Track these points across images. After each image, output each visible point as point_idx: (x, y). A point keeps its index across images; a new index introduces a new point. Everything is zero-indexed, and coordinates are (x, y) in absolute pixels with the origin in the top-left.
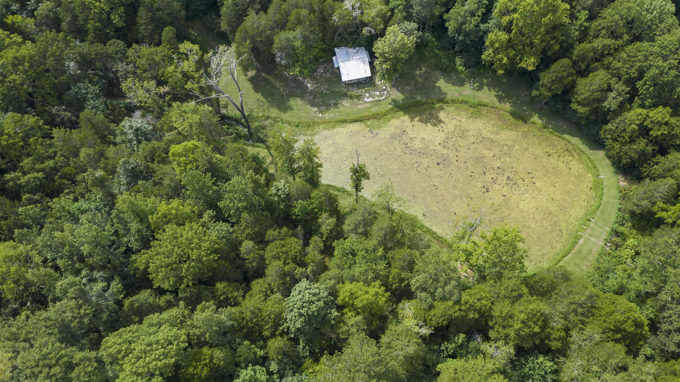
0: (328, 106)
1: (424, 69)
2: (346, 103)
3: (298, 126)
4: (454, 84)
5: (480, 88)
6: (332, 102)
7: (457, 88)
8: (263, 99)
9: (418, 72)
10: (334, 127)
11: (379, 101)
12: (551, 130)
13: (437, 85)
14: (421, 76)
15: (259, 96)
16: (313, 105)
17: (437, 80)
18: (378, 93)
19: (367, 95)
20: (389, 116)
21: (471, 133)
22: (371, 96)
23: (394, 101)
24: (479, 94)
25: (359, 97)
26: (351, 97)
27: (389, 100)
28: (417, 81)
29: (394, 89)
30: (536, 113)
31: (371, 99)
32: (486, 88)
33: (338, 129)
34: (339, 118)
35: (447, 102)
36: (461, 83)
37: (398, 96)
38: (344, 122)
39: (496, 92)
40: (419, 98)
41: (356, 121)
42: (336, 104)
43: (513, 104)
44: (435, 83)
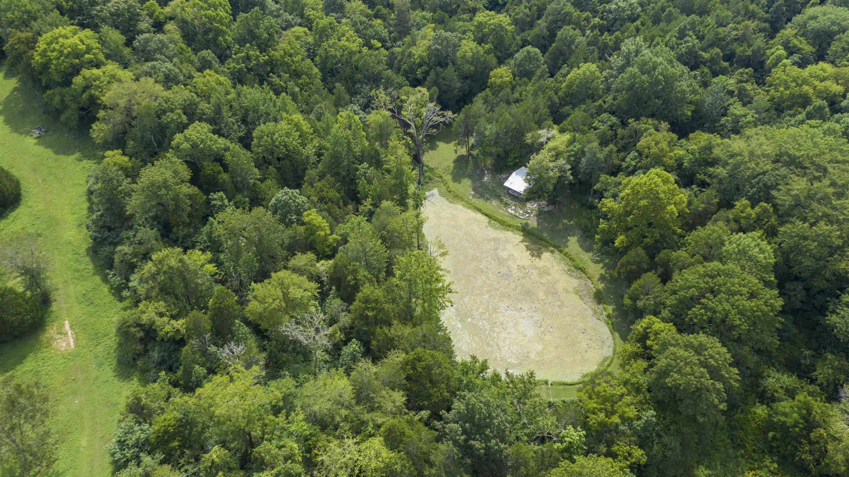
0: (482, 196)
1: (572, 223)
2: (495, 203)
3: (450, 192)
4: (581, 246)
5: (597, 262)
6: (487, 196)
7: (580, 250)
8: (452, 168)
9: (565, 221)
10: (469, 208)
11: (517, 217)
12: (610, 322)
13: (569, 238)
14: (564, 224)
15: (452, 165)
16: (474, 190)
17: (573, 235)
18: (521, 212)
19: (513, 208)
20: (511, 229)
21: (549, 278)
22: (515, 210)
23: (527, 224)
24: (592, 265)
25: (507, 205)
26: (501, 201)
27: (524, 222)
28: (558, 225)
29: (535, 218)
30: (616, 305)
31: (513, 212)
32: (601, 265)
33: (470, 211)
34: (480, 207)
35: (561, 251)
36: (588, 249)
37: (533, 223)
38: (479, 210)
39: (606, 273)
40: (545, 235)
41: (486, 215)
42: (488, 199)
43: (607, 289)
44: (569, 235)
